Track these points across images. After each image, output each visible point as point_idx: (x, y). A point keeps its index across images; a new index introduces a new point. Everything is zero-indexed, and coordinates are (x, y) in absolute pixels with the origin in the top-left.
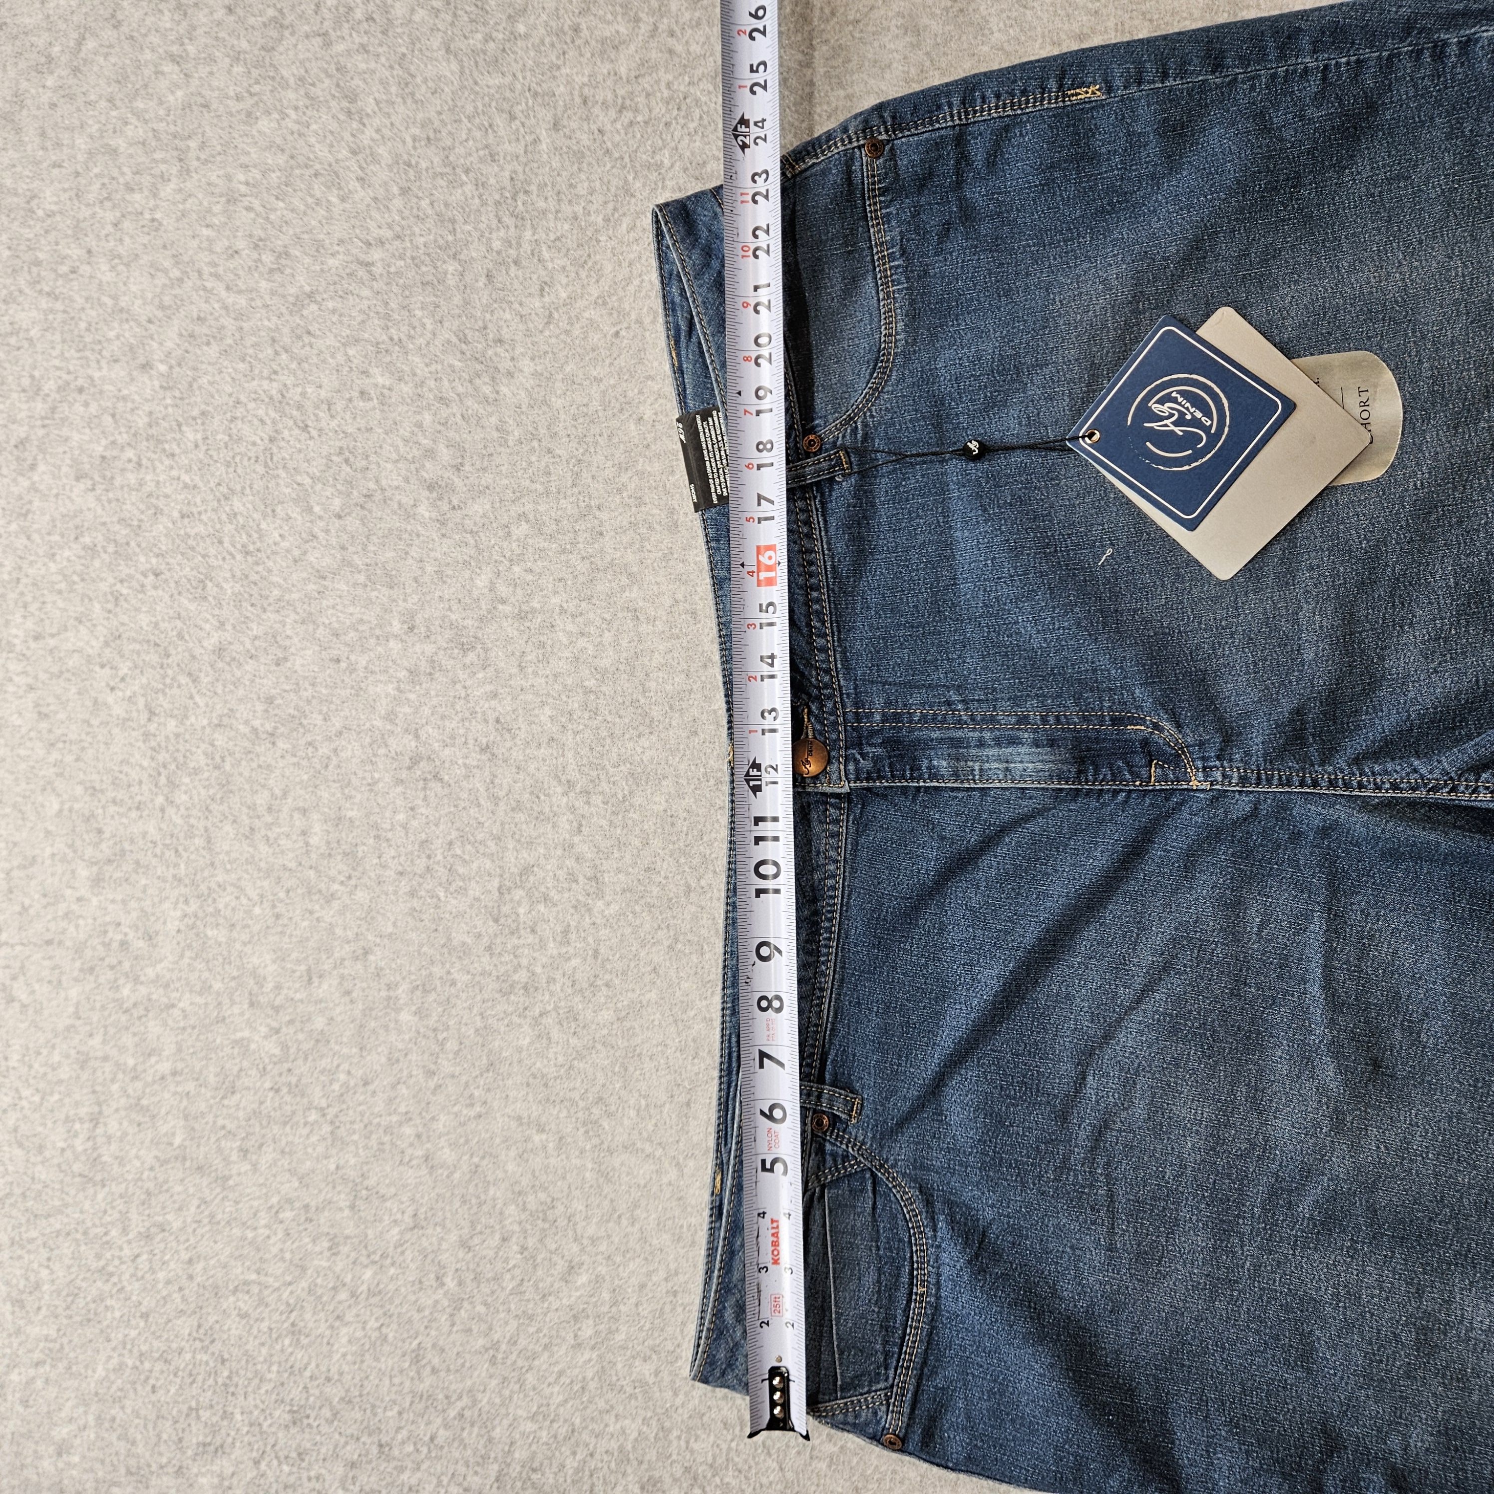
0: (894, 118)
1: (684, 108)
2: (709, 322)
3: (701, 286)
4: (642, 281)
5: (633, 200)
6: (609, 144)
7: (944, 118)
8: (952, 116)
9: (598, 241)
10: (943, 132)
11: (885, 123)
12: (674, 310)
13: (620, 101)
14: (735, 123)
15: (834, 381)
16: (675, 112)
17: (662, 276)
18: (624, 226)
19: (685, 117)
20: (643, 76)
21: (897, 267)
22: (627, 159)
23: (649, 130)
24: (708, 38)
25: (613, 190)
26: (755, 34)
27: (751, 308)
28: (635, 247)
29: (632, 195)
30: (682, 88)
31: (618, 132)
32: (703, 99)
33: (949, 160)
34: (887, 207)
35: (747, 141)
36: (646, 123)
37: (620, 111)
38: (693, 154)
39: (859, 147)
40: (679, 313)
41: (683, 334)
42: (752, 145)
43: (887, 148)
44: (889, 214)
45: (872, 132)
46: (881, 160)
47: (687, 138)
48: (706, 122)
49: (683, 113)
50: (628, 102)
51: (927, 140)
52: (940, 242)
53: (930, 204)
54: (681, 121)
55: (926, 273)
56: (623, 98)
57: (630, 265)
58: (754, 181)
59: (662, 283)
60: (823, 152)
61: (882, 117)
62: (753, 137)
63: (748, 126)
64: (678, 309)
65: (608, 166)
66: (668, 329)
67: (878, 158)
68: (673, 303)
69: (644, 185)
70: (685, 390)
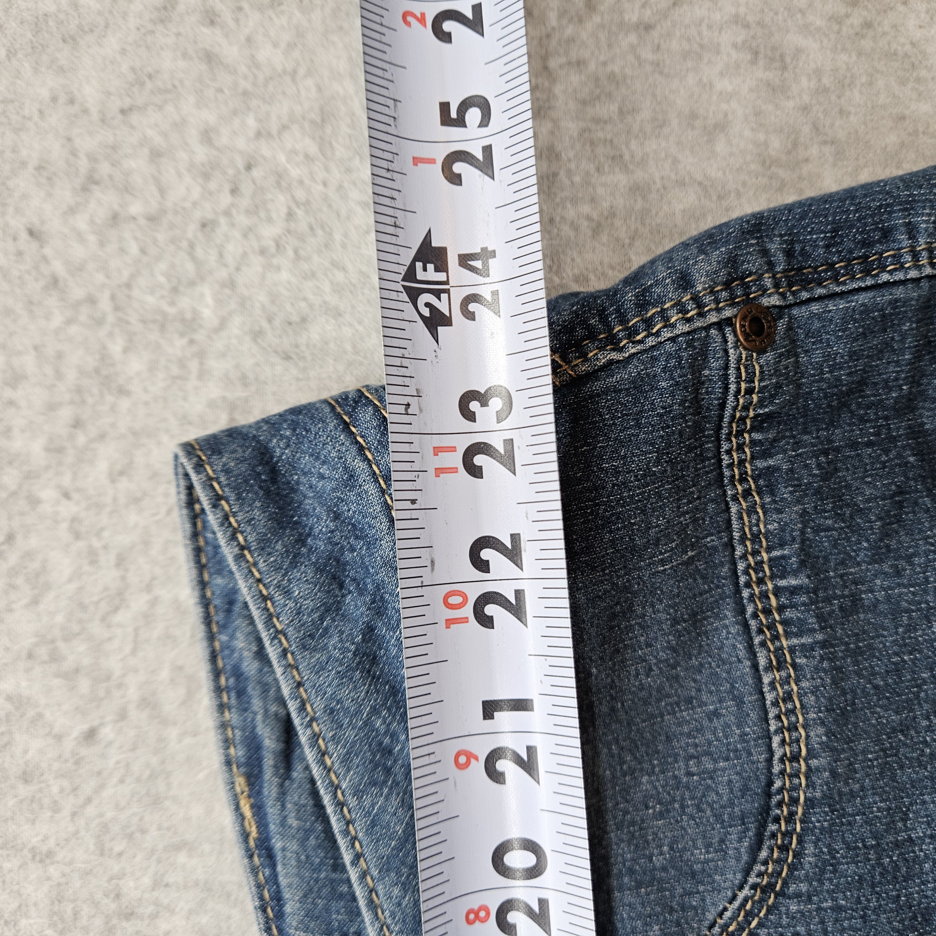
0: (789, 254)
1: (247, 188)
2: (346, 760)
3: (319, 669)
4: (154, 602)
5: (124, 404)
6: (58, 267)
7: (897, 258)
8: (916, 256)
9: (34, 502)
10: (899, 292)
11: (771, 265)
12: (241, 693)
13: (83, 164)
14: (407, 257)
15: (658, 861)
16: (226, 199)
17: (205, 603)
18: (103, 466)
19: (250, 212)
20: (142, 109)
21: (794, 591)
22: (105, 304)
23: (161, 237)
24: (300, 34)
25: (71, 375)
26: (448, 26)
27: (479, 767)
28: (133, 518)
29: (122, 391)
30: (241, 143)
31: (80, 237)
32: (295, 172)
33: (902, 351)
34: (766, 455)
35: (442, 306)
36: (152, 219)
37: (85, 189)
38: (274, 297)
39: (720, 325)
40: (256, 704)
41: (268, 762)
42: (457, 316)
43: (781, 325)
44: (770, 471)
45: (746, 287)
46: (770, 356)
47: (257, 262)
48: (303, 226)
49: (245, 202)
50: (105, 168)
51: (866, 310)
52: (885, 534)
53: (854, 445)
54: (242, 220)
55: (855, 599)
56: (92, 158)
57: (121, 561)
58: (470, 416)
59: (208, 620)
60: (631, 333)
61: (765, 252)
62: (457, 296)
63: (442, 267)
64: (253, 691)
65: (57, 320)
66: (227, 743)
67: (761, 352)
68: (237, 673)
69: (152, 368)
70: (278, 898)
